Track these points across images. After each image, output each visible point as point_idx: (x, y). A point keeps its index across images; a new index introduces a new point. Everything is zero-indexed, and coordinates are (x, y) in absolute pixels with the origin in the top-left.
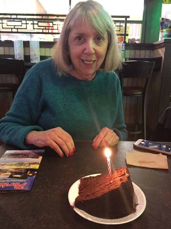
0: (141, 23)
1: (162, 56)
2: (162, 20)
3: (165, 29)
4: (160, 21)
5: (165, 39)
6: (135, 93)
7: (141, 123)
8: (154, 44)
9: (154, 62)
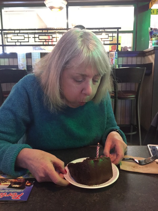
0: (132, 33)
1: (152, 62)
2: (151, 29)
3: (154, 37)
4: (149, 31)
5: (154, 47)
6: (128, 97)
7: (135, 124)
8: (144, 51)
9: (145, 68)
